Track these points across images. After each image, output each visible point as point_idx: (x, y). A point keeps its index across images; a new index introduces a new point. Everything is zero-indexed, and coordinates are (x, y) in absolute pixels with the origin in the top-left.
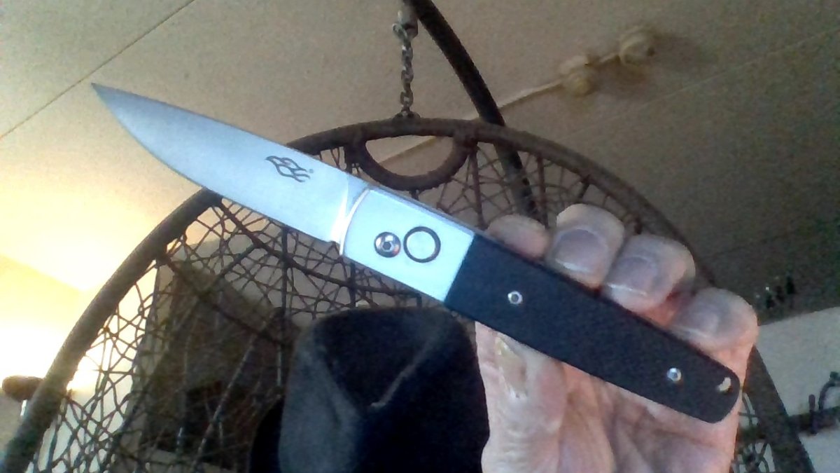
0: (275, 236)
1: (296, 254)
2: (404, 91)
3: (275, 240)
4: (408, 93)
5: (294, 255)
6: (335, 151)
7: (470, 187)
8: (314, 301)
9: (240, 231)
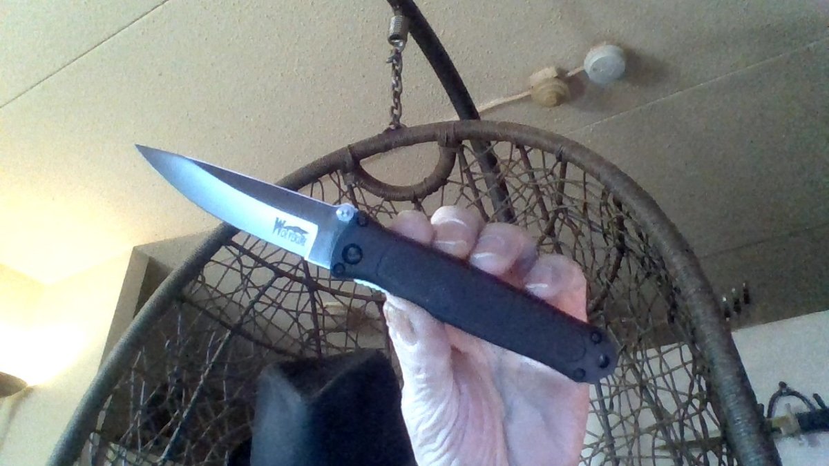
0: (296, 264)
1: (320, 277)
2: (393, 105)
3: (296, 267)
4: (398, 105)
5: (318, 278)
6: (334, 175)
7: (467, 186)
9: (260, 265)
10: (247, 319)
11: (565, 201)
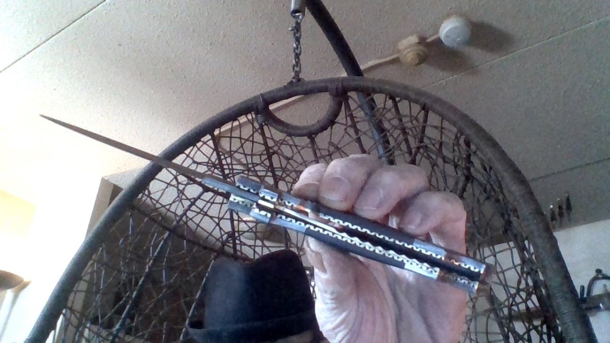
2: (295, 63)
4: (298, 64)
7: (350, 126)
8: (254, 224)
9: (192, 182)
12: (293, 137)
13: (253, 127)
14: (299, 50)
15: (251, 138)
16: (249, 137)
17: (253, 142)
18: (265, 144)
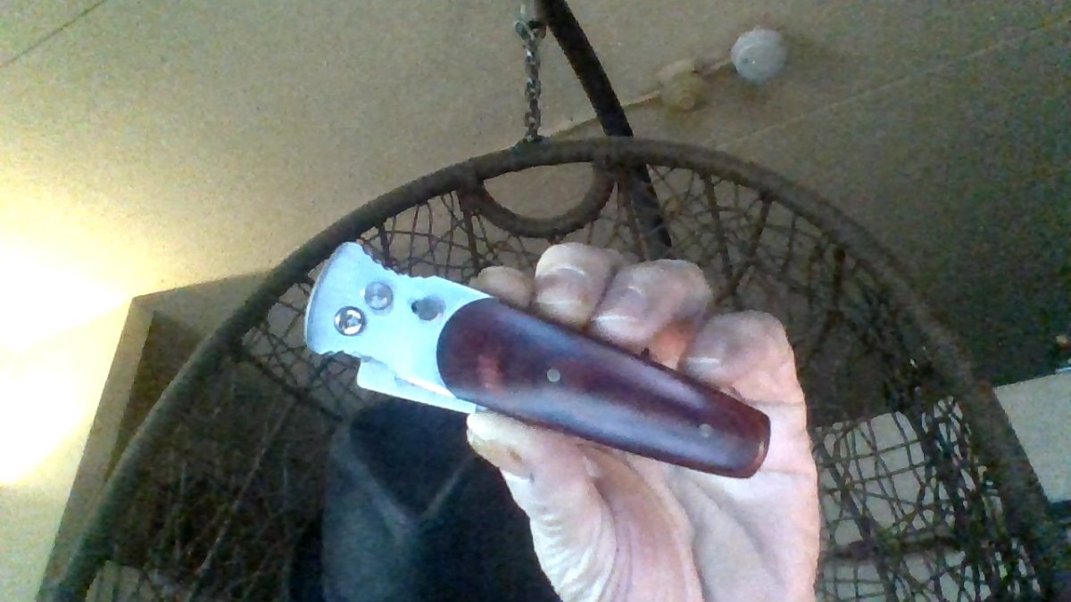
2: (530, 111)
4: (534, 111)
6: (447, 197)
7: (626, 225)
10: (318, 383)
11: (759, 250)
12: (521, 237)
13: (453, 216)
14: (537, 87)
15: (449, 236)
16: (446, 235)
17: (451, 244)
18: (473, 247)
